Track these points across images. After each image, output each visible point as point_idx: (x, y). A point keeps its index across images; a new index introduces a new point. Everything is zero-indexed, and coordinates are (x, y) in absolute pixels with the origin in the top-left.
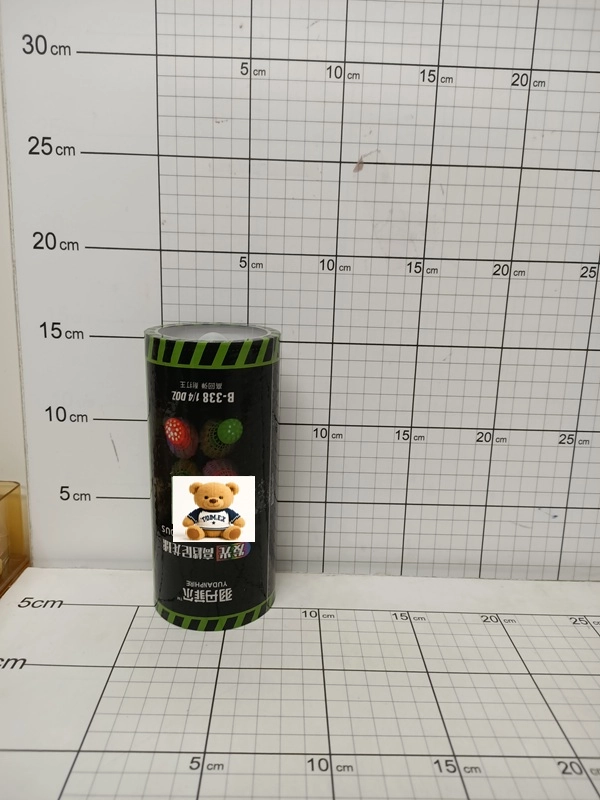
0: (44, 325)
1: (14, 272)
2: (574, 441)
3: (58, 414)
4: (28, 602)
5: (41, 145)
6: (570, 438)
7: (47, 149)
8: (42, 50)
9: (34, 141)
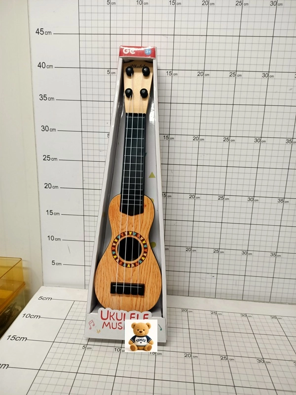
0: (47, 211)
1: (39, 195)
2: (219, 252)
3: (51, 238)
4: (41, 298)
5: (47, 158)
6: (217, 251)
7: (49, 159)
8: (47, 130)
9: (45, 157)
